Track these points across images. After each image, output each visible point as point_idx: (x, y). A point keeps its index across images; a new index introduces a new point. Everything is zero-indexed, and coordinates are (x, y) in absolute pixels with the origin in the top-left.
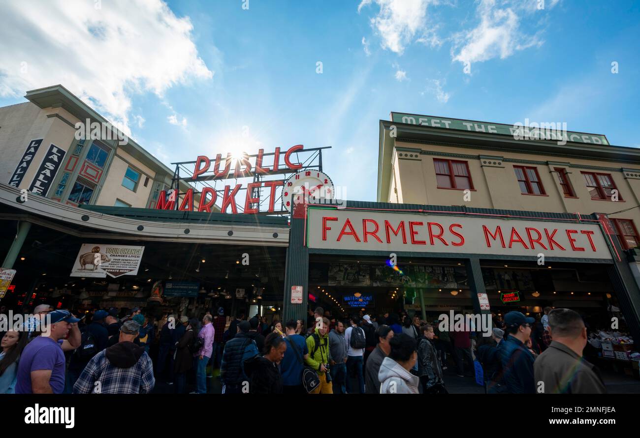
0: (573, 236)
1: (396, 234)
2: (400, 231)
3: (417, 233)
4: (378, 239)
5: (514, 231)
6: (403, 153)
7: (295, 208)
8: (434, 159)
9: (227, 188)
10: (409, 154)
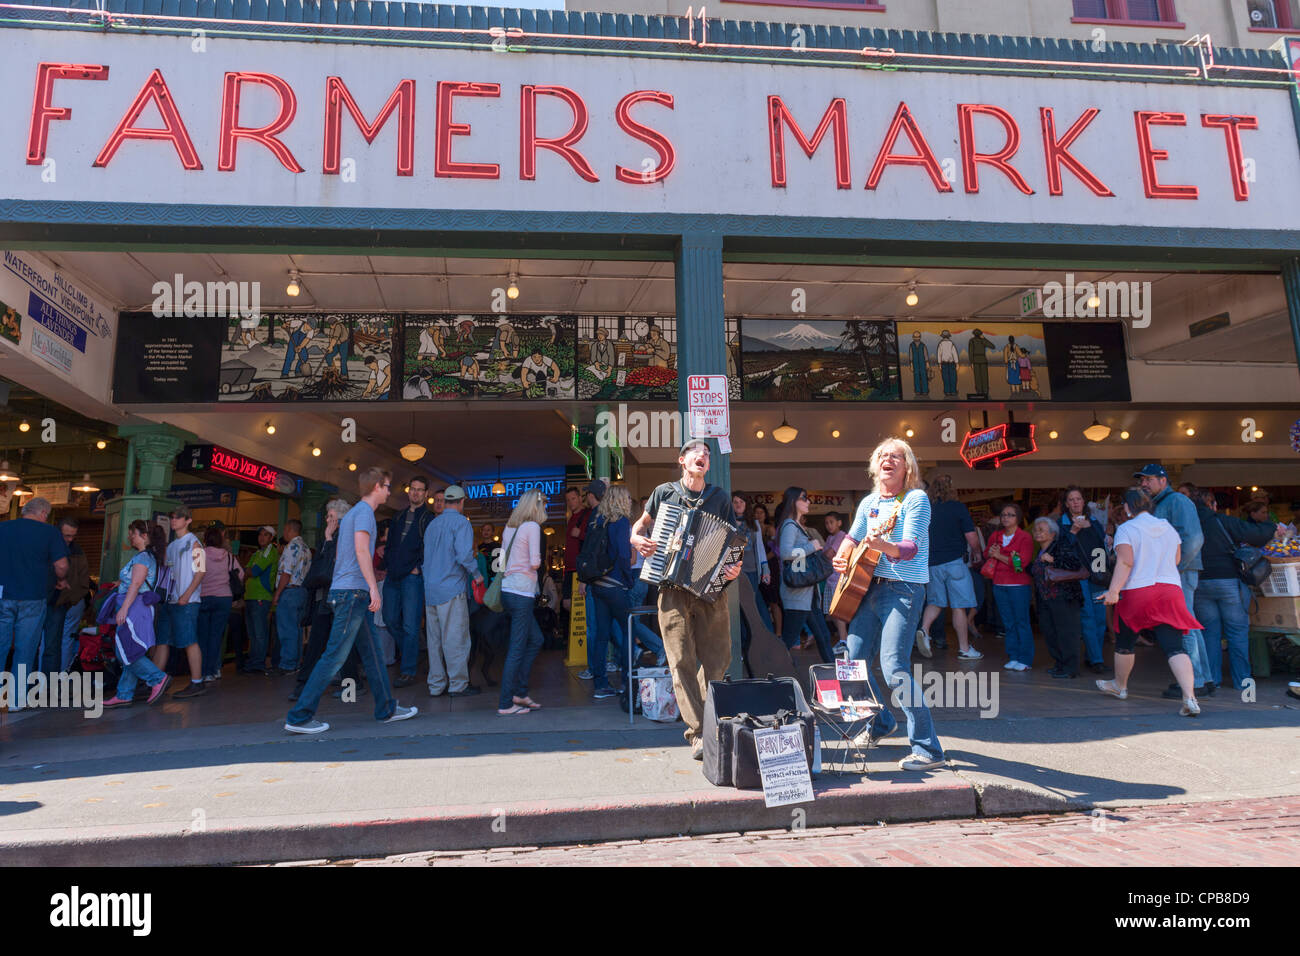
0: (1159, 136)
1: (370, 136)
2: (393, 125)
3: (464, 131)
4: (287, 158)
5: (903, 117)
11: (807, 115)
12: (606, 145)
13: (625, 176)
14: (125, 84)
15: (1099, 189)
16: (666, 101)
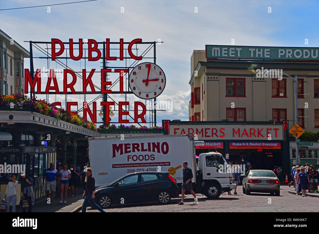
0: (269, 131)
2: (201, 132)
3: (207, 133)
5: (245, 130)
6: (210, 76)
7: (165, 126)
8: (226, 78)
9: (84, 71)
10: (213, 77)
11: (236, 130)
12: (219, 134)
13: (220, 136)
14: (181, 130)
15: (263, 136)
16: (224, 129)
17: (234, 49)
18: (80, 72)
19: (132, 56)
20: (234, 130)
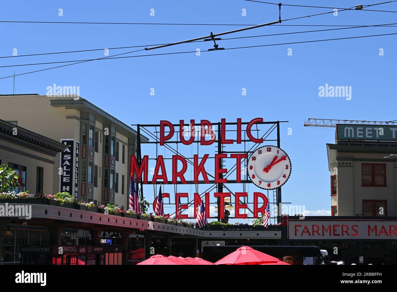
1: (327, 231)
2: (329, 230)
3: (336, 230)
4: (319, 234)
5: (383, 227)
6: (342, 162)
7: (283, 222)
8: (362, 164)
9: (196, 157)
10: (345, 162)
11: (372, 227)
12: (351, 231)
13: (353, 235)
14: (303, 227)
16: (357, 226)
17: (371, 129)
18: (191, 158)
19: (252, 139)
20: (369, 227)
